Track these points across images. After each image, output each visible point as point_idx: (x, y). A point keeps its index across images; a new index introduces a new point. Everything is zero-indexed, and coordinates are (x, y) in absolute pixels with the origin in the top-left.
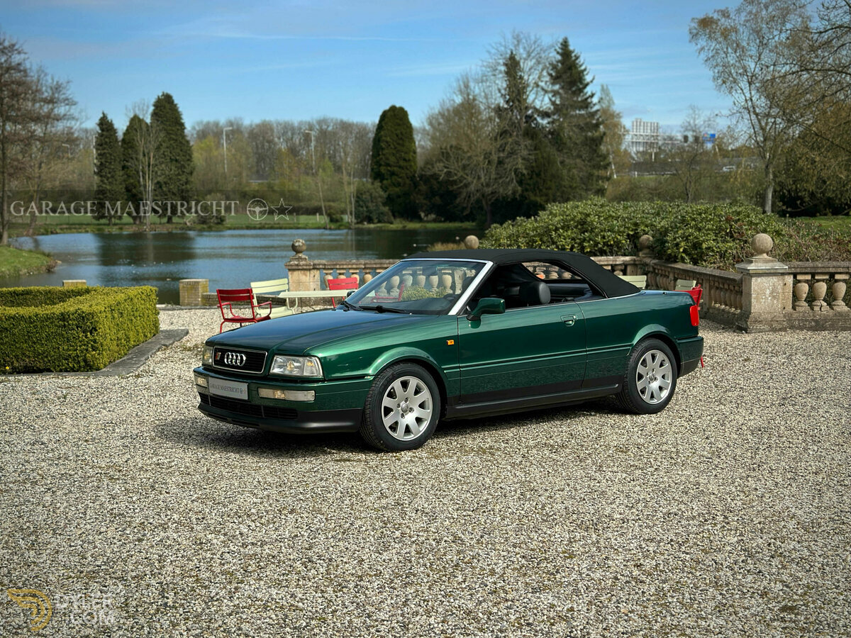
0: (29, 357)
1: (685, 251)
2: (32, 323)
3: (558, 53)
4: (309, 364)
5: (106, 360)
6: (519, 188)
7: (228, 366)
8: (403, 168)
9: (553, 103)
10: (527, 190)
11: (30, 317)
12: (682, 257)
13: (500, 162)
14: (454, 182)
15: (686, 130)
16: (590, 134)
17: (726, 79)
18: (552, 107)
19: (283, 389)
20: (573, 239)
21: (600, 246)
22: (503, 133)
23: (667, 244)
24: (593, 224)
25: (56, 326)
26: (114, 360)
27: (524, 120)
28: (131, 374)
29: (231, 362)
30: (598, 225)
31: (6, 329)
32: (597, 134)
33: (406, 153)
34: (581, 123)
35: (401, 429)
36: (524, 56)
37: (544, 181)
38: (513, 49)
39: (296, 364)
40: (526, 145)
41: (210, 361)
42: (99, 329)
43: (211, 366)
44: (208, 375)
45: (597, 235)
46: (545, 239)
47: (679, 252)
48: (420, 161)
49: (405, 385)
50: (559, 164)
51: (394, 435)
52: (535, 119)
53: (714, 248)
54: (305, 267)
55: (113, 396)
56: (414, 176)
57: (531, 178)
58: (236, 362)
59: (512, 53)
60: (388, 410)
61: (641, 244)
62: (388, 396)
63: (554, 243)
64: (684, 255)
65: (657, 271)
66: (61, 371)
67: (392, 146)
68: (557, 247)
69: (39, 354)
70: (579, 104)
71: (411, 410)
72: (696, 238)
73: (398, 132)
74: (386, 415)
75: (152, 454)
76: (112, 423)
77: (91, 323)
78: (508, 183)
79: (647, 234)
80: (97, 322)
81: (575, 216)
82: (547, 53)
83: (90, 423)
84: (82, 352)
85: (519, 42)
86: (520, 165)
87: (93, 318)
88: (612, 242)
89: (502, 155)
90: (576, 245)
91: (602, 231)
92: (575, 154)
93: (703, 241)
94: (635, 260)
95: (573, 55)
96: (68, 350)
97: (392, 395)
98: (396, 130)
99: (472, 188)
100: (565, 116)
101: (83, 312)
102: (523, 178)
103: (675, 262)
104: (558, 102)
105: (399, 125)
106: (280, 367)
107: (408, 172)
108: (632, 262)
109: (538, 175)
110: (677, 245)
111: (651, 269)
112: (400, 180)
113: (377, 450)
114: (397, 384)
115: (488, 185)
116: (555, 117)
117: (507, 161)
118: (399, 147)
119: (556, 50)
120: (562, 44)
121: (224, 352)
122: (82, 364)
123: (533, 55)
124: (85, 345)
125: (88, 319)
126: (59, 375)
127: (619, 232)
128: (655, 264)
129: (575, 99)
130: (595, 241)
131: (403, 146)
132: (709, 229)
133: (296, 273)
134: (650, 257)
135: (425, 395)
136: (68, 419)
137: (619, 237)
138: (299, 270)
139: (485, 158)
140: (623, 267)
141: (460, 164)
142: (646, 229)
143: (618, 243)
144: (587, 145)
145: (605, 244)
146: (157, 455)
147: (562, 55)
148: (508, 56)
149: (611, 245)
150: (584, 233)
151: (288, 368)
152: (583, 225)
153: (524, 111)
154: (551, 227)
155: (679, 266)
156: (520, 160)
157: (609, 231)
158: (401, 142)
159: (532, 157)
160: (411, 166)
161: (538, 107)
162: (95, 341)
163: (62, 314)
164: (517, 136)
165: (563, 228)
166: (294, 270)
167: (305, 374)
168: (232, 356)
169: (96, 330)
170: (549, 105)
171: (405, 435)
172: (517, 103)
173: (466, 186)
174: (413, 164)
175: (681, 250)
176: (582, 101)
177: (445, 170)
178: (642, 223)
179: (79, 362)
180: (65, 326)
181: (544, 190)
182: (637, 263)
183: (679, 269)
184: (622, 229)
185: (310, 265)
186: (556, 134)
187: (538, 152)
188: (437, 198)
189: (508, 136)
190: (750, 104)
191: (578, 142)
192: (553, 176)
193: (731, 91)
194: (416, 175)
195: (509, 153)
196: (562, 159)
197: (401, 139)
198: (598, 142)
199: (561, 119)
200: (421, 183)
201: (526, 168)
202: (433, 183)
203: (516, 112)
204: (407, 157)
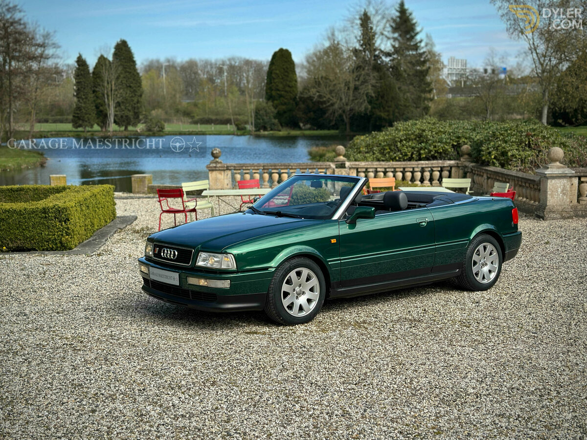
0: (20, 240)
1: (495, 158)
2: (22, 215)
3: (397, 11)
4: (226, 259)
5: (77, 242)
6: (370, 107)
7: (164, 258)
8: (288, 93)
9: (394, 46)
10: (374, 108)
11: (20, 211)
12: (493, 162)
13: (356, 88)
14: (324, 102)
15: (487, 65)
16: (418, 68)
17: (516, 28)
18: (393, 50)
19: (206, 278)
20: (413, 148)
21: (432, 153)
22: (358, 68)
23: (482, 153)
24: (427, 137)
25: (39, 217)
26: (83, 241)
27: (373, 58)
28: (94, 253)
29: (167, 255)
30: (431, 138)
31: (3, 219)
32: (424, 68)
33: (290, 81)
34: (413, 61)
35: (296, 308)
36: (374, 13)
37: (387, 102)
38: (366, 8)
39: (216, 259)
40: (374, 76)
41: (151, 253)
42: (71, 219)
43: (151, 257)
44: (149, 265)
45: (430, 145)
46: (393, 147)
47: (491, 158)
48: (300, 87)
49: (299, 274)
50: (397, 89)
51: (291, 313)
52: (381, 58)
53: (517, 156)
54: (221, 169)
55: (81, 272)
56: (295, 98)
57: (377, 100)
58: (170, 256)
59: (365, 11)
60: (286, 294)
61: (462, 151)
62: (286, 283)
63: (399, 150)
64: (495, 161)
65: (474, 172)
66: (43, 250)
67: (280, 77)
68: (402, 154)
69: (28, 238)
70: (412, 47)
71: (304, 293)
72: (504, 148)
73: (285, 67)
74: (284, 297)
75: (107, 326)
76: (78, 296)
77: (65, 215)
78: (362, 103)
79: (466, 144)
80: (69, 214)
81: (414, 132)
82: (389, 11)
83: (62, 296)
84: (59, 236)
85: (369, 3)
86: (370, 90)
87: (66, 211)
88: (441, 151)
89: (357, 83)
90: (415, 152)
91: (434, 142)
92: (408, 82)
93: (509, 150)
94: (458, 164)
95: (408, 12)
96: (48, 235)
97: (289, 282)
98: (283, 65)
99: (336, 106)
100: (402, 55)
101: (59, 207)
102: (372, 99)
103: (488, 165)
104: (397, 46)
105: (286, 62)
106: (204, 260)
107: (291, 95)
108: (456, 165)
109: (382, 97)
110: (490, 153)
111: (470, 170)
112: (286, 101)
113: (278, 324)
114: (293, 274)
115: (347, 104)
116: (395, 56)
117: (361, 87)
118: (285, 78)
119: (395, 8)
120: (400, 4)
121: (161, 247)
122: (59, 245)
123: (380, 12)
124: (60, 231)
125: (63, 212)
126: (42, 254)
127: (446, 143)
128: (473, 166)
129: (409, 43)
130: (429, 149)
131: (288, 76)
132: (513, 142)
133: (214, 173)
134: (469, 161)
135: (314, 282)
136: (46, 293)
137: (446, 147)
138: (216, 170)
139: (346, 85)
140: (449, 168)
141: (328, 89)
142: (466, 141)
143: (445, 151)
144: (417, 76)
145: (436, 152)
146: (110, 326)
147: (400, 12)
148: (362, 13)
149: (440, 153)
150: (421, 143)
151: (210, 262)
152: (420, 138)
153: (373, 52)
154: (397, 139)
155: (491, 168)
156: (370, 87)
157: (439, 142)
158: (286, 74)
159: (379, 85)
160: (293, 91)
161: (383, 49)
162: (68, 228)
163: (44, 209)
164: (368, 69)
165: (405, 140)
166: (213, 170)
167: (223, 267)
168: (167, 251)
169: (69, 220)
170: (391, 48)
171: (299, 312)
172: (368, 46)
173: (332, 105)
174: (295, 89)
175: (493, 157)
176: (414, 45)
177: (318, 94)
178: (463, 136)
179: (56, 244)
180: (46, 217)
182: (459, 165)
183: (492, 171)
184: (448, 141)
185: (224, 167)
186: (395, 68)
187: (382, 81)
188: (312, 113)
189: (361, 70)
190: (532, 47)
191: (411, 73)
192: (393, 98)
193: (519, 38)
194: (297, 97)
195: (362, 82)
196: (399, 86)
197: (287, 72)
198: (424, 73)
199: (399, 58)
200: (301, 102)
201: (374, 93)
202: (309, 103)
203: (367, 53)
204: (291, 84)
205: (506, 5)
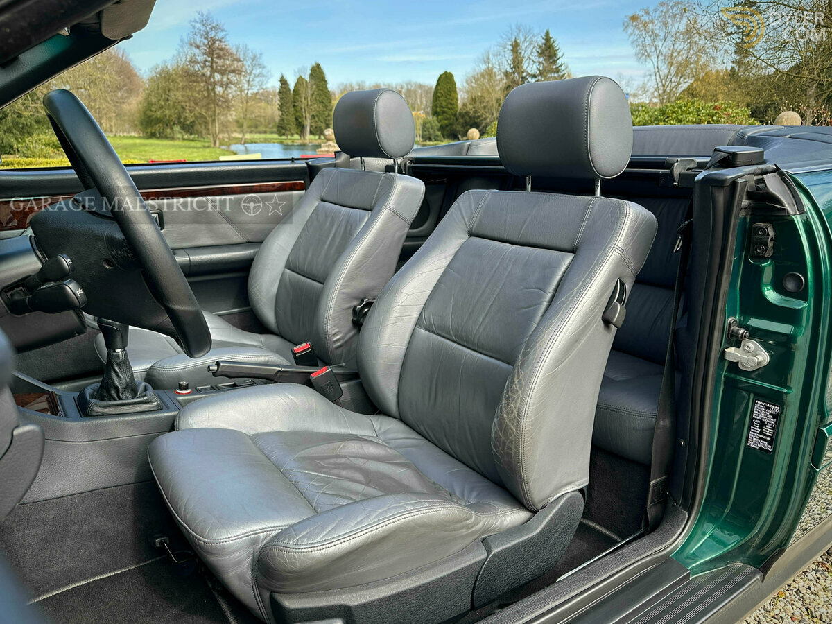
3: (543, 39)
8: (450, 109)
9: (539, 69)
14: (479, 117)
17: (643, 55)
18: (538, 72)
22: (508, 87)
33: (452, 100)
36: (523, 40)
38: (516, 35)
48: (460, 105)
52: (528, 79)
56: (456, 114)
59: (515, 38)
67: (444, 96)
70: (554, 70)
82: (536, 38)
85: (520, 31)
95: (552, 40)
98: (447, 86)
100: (545, 77)
104: (541, 69)
105: (449, 83)
107: (453, 111)
112: (448, 116)
116: (539, 78)
118: (448, 97)
119: (541, 37)
120: (545, 33)
123: (528, 39)
129: (552, 67)
131: (450, 95)
139: (497, 102)
141: (482, 106)
147: (545, 40)
148: (513, 40)
153: (521, 74)
160: (454, 108)
161: (529, 71)
170: (536, 71)
172: (517, 69)
174: (456, 106)
176: (556, 68)
177: (473, 110)
190: (657, 70)
193: (646, 62)
194: (458, 113)
197: (450, 92)
199: (543, 79)
202: (467, 117)
203: (516, 75)
204: (452, 102)
205: (637, 32)
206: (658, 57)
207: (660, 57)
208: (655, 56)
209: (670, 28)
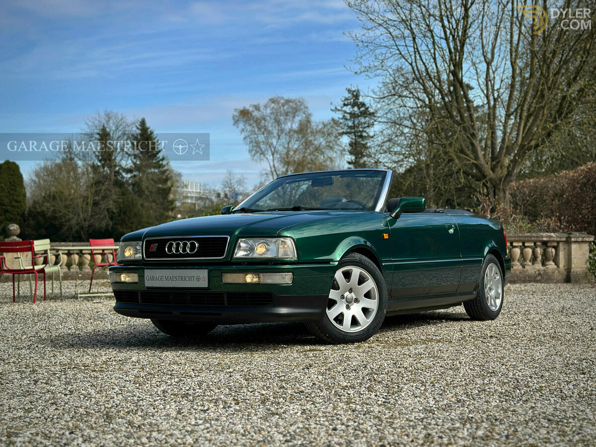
3: (138, 128)
6: (111, 223)
8: (15, 208)
9: (135, 164)
10: (116, 224)
13: (96, 204)
14: (56, 218)
15: (225, 187)
16: (160, 186)
17: (257, 149)
18: (134, 166)
22: (98, 183)
27: (113, 174)
32: (165, 187)
33: (17, 196)
34: (155, 178)
36: (114, 128)
37: (129, 218)
38: (105, 123)
40: (116, 192)
48: (29, 202)
50: (140, 206)
52: (121, 174)
56: (24, 213)
57: (119, 215)
59: (104, 126)
67: (6, 191)
70: (154, 165)
73: (12, 180)
78: (102, 219)
82: (130, 128)
85: (109, 118)
86: (112, 205)
89: (97, 198)
92: (151, 200)
95: (149, 130)
98: (9, 179)
99: (73, 222)
100: (144, 172)
102: (113, 215)
104: (138, 163)
105: (12, 175)
107: (19, 210)
109: (125, 213)
112: (12, 216)
115: (85, 220)
116: (136, 173)
117: (101, 202)
118: (12, 192)
119: (136, 126)
120: (140, 123)
123: (120, 128)
129: (151, 161)
131: (15, 191)
139: (84, 201)
141: (64, 204)
144: (159, 193)
147: (141, 130)
148: (101, 127)
153: (113, 167)
156: (111, 202)
158: (13, 188)
159: (121, 200)
160: (21, 206)
161: (123, 166)
164: (109, 185)
170: (132, 164)
172: (108, 162)
173: (69, 220)
174: (23, 204)
176: (156, 163)
177: (52, 208)
181: (129, 225)
186: (136, 185)
187: (125, 197)
188: (43, 230)
189: (101, 185)
190: (273, 169)
191: (153, 190)
192: (135, 214)
193: (261, 160)
194: (26, 213)
195: (103, 197)
196: (141, 202)
197: (14, 186)
198: (167, 191)
199: (141, 175)
200: (30, 218)
201: (116, 208)
202: (41, 218)
203: (106, 168)
204: (18, 199)
205: (249, 128)
206: (273, 155)
207: (275, 155)
208: (270, 154)
209: (283, 126)
